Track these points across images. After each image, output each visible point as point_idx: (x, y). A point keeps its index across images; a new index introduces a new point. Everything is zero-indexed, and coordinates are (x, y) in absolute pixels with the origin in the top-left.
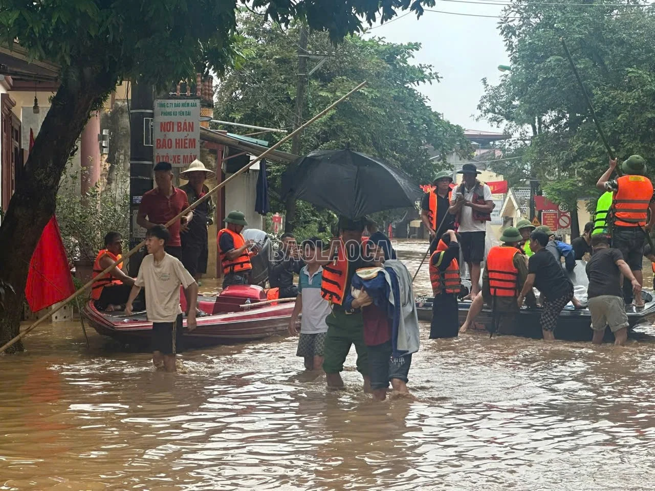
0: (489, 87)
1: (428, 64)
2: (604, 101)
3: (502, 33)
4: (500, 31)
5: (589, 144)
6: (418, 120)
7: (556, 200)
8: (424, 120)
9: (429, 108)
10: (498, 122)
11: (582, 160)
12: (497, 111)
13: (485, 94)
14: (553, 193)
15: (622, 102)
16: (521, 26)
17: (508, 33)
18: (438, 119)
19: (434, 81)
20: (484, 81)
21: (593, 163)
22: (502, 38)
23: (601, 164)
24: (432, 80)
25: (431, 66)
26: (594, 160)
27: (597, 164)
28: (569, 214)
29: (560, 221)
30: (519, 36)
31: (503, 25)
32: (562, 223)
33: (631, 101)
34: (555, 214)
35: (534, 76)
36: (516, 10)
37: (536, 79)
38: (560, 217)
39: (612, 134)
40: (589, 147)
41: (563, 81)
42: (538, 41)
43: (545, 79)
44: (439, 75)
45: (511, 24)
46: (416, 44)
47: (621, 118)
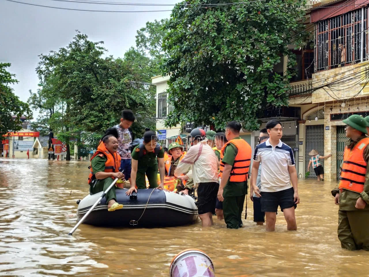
0: (33, 94)
1: (13, 74)
2: (99, 93)
3: (37, 73)
4: (36, 72)
5: (91, 112)
6: (9, 98)
7: (62, 140)
8: (12, 99)
9: (13, 94)
10: (36, 108)
11: (87, 119)
12: (35, 104)
13: (30, 96)
14: (61, 137)
15: (107, 94)
16: (46, 70)
17: (40, 73)
18: (17, 100)
19: (15, 83)
20: (30, 91)
21: (93, 120)
22: (38, 75)
23: (96, 121)
24: (14, 82)
25: (15, 75)
26: (93, 119)
27: (94, 121)
28: (66, 146)
29: (63, 149)
30: (44, 74)
31: (38, 70)
32: (63, 150)
33: (111, 94)
34: (61, 146)
35: (66, 80)
36: (44, 63)
37: (67, 82)
38: (63, 147)
39: (101, 108)
40: (91, 113)
41: (80, 83)
42: (67, 66)
43: (72, 82)
44: (18, 80)
45: (41, 69)
46: (8, 64)
47: (107, 101)
